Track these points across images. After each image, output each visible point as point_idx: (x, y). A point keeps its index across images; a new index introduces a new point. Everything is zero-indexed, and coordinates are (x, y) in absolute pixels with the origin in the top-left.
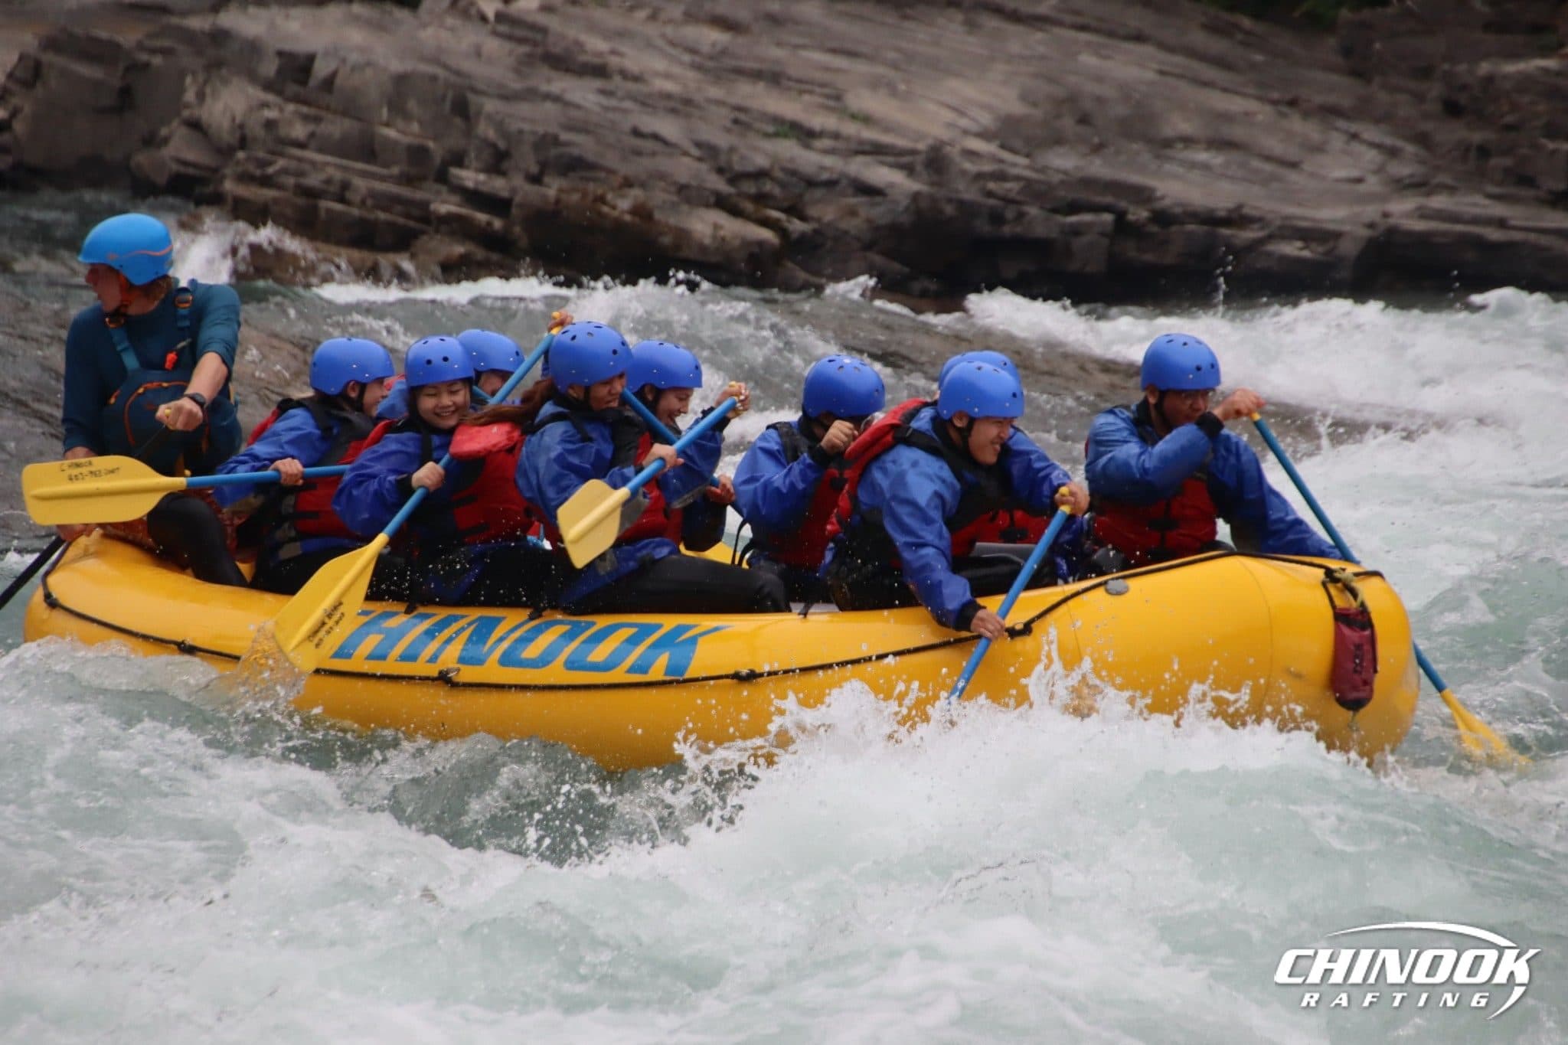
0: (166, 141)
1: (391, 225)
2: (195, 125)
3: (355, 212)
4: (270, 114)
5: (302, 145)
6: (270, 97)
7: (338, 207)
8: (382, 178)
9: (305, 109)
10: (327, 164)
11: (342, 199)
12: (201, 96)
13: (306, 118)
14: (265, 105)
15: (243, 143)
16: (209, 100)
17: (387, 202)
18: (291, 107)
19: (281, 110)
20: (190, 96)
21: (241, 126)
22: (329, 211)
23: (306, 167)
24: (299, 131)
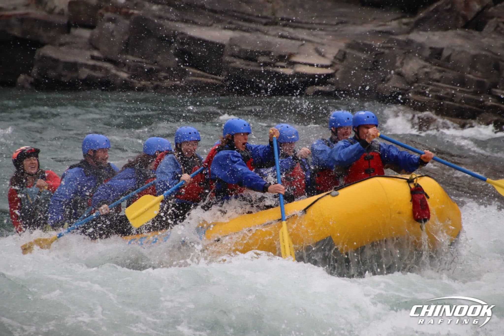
0: (389, 80)
1: (470, 109)
2: (399, 74)
3: (457, 105)
4: (426, 70)
5: (438, 81)
6: (427, 64)
7: (451, 103)
8: (467, 93)
9: (440, 68)
10: (448, 88)
11: (452, 100)
12: (402, 64)
13: (440, 71)
14: (425, 67)
15: (417, 80)
16: (405, 66)
17: (468, 101)
18: (434, 67)
19: (431, 69)
20: (398, 64)
21: (416, 75)
22: (448, 104)
23: (439, 89)
24: (437, 76)
